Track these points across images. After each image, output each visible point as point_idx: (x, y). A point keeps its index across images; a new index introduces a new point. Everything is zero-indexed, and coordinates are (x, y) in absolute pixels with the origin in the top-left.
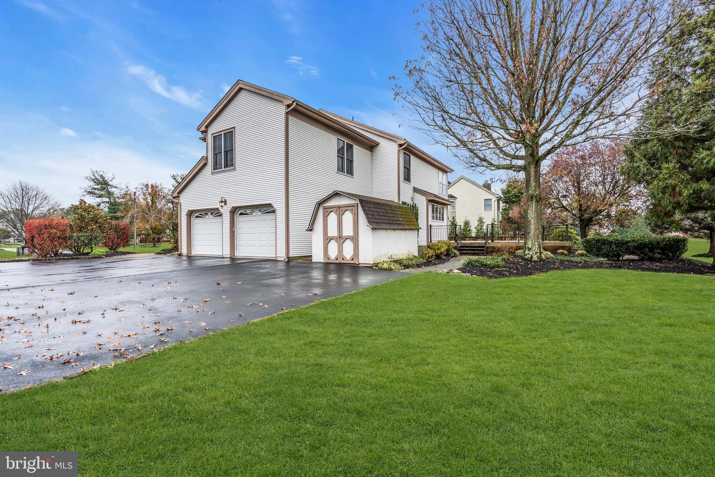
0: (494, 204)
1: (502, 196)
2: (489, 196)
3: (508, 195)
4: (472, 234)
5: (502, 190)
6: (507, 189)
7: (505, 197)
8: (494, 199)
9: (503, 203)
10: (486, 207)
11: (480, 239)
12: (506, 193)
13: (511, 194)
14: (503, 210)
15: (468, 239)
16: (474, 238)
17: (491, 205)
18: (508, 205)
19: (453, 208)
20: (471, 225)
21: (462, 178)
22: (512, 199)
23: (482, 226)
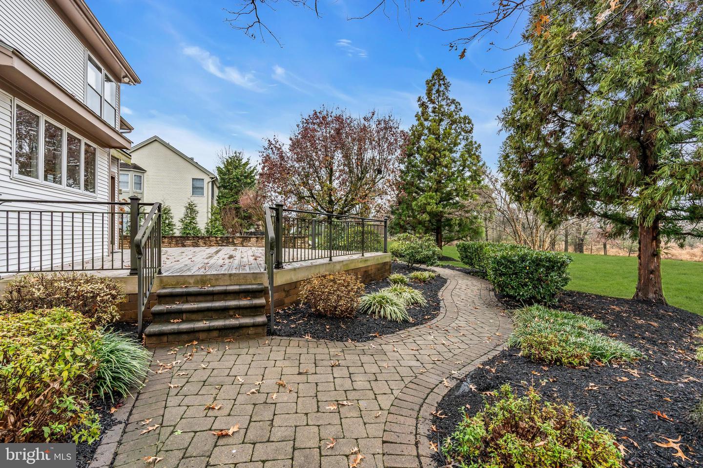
0: (207, 187)
1: (218, 178)
2: (199, 175)
3: (226, 177)
4: (175, 231)
5: (219, 169)
6: (226, 167)
7: (222, 179)
8: (207, 179)
9: (219, 188)
10: (195, 190)
11: (191, 240)
12: (225, 174)
13: (231, 176)
14: (219, 197)
15: (166, 240)
16: (178, 239)
17: (202, 188)
18: (226, 191)
19: (139, 186)
20: (172, 215)
21: (156, 140)
22: (232, 183)
23: (194, 218)
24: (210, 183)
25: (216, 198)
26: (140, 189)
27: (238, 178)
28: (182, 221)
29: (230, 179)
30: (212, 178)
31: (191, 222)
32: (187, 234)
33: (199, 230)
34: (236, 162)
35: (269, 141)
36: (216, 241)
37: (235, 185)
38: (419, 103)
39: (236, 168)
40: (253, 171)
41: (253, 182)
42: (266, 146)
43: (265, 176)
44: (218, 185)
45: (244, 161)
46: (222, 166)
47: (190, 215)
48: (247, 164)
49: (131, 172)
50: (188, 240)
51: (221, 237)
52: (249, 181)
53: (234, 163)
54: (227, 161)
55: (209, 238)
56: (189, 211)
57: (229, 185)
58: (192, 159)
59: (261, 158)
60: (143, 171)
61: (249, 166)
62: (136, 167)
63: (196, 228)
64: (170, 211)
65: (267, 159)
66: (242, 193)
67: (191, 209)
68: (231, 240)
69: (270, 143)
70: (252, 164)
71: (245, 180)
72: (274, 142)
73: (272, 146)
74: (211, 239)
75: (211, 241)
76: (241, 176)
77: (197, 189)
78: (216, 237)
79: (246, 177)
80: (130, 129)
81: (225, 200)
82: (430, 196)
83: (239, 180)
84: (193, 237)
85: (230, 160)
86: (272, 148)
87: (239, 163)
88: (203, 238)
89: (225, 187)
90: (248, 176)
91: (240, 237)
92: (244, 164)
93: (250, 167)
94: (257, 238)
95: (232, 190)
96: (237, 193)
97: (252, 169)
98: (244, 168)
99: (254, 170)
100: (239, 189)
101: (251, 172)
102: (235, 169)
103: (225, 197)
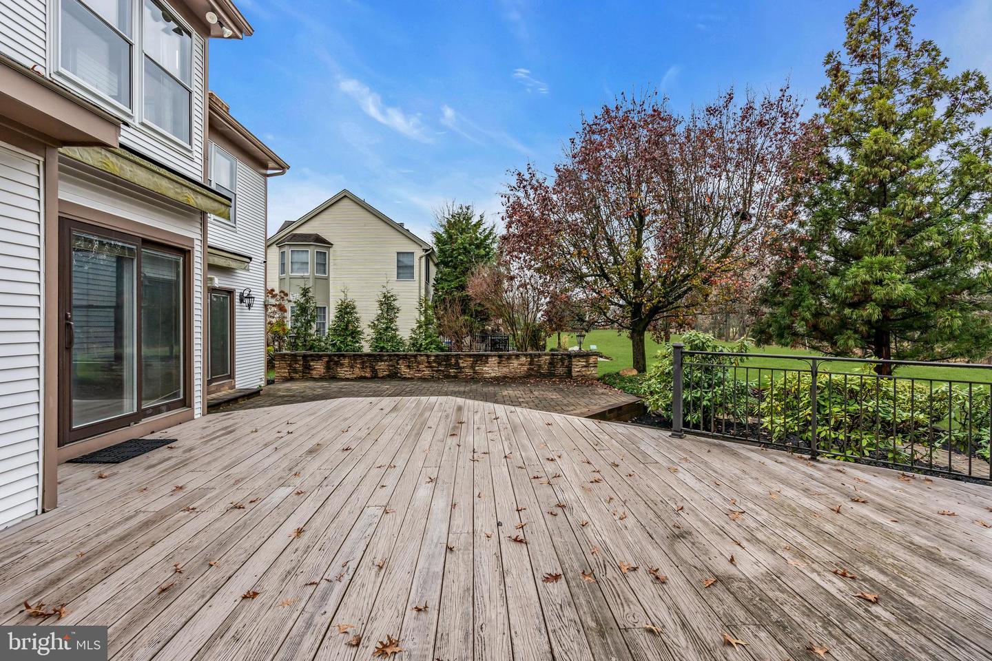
0: (419, 265)
1: (436, 250)
2: (409, 247)
3: (447, 247)
4: (363, 343)
5: (436, 235)
6: (447, 231)
7: (441, 251)
8: (419, 253)
9: (437, 265)
10: (401, 271)
11: (386, 361)
12: (445, 243)
13: (455, 246)
14: (436, 280)
15: (346, 361)
16: (366, 359)
17: (412, 267)
18: (447, 270)
19: (322, 268)
20: (358, 316)
21: (345, 196)
22: (456, 257)
23: (391, 321)
24: (424, 259)
25: (432, 281)
26: (325, 273)
27: (465, 248)
28: (374, 326)
29: (453, 250)
30: (427, 250)
31: (387, 328)
32: (382, 349)
33: (401, 342)
34: (461, 222)
35: (519, 174)
36: (428, 362)
37: (461, 260)
38: (829, 67)
39: (463, 231)
40: (487, 238)
41: (488, 253)
42: (514, 183)
43: (512, 240)
44: (436, 261)
45: (475, 220)
46: (441, 231)
47: (385, 315)
48: (479, 224)
49: (312, 247)
50: (382, 361)
51: (437, 356)
52: (482, 252)
53: (459, 224)
54: (449, 221)
55: (415, 356)
56: (385, 307)
57: (452, 261)
58: (401, 225)
59: (505, 208)
60: (328, 244)
61: (482, 227)
62: (318, 240)
63: (395, 337)
64: (354, 308)
65: (515, 208)
66: (472, 273)
67: (388, 306)
68: (453, 361)
69: (521, 179)
70: (487, 224)
71: (477, 252)
72: (527, 177)
73: (525, 183)
74: (419, 359)
75: (419, 363)
76: (470, 245)
77: (404, 270)
78: (428, 356)
79: (478, 247)
80: (283, 168)
81: (445, 285)
82: (880, 263)
83: (466, 251)
84: (390, 356)
85: (453, 220)
86: (524, 187)
87: (468, 223)
88: (405, 357)
89: (446, 264)
90: (481, 243)
91: (470, 356)
92: (475, 225)
93: (485, 230)
94: (500, 357)
95: (456, 268)
96: (464, 273)
97: (487, 232)
98: (475, 232)
99: (490, 233)
100: (468, 265)
101: (485, 237)
102: (461, 234)
103: (446, 280)
